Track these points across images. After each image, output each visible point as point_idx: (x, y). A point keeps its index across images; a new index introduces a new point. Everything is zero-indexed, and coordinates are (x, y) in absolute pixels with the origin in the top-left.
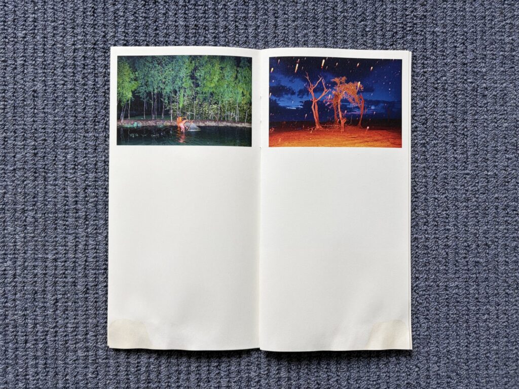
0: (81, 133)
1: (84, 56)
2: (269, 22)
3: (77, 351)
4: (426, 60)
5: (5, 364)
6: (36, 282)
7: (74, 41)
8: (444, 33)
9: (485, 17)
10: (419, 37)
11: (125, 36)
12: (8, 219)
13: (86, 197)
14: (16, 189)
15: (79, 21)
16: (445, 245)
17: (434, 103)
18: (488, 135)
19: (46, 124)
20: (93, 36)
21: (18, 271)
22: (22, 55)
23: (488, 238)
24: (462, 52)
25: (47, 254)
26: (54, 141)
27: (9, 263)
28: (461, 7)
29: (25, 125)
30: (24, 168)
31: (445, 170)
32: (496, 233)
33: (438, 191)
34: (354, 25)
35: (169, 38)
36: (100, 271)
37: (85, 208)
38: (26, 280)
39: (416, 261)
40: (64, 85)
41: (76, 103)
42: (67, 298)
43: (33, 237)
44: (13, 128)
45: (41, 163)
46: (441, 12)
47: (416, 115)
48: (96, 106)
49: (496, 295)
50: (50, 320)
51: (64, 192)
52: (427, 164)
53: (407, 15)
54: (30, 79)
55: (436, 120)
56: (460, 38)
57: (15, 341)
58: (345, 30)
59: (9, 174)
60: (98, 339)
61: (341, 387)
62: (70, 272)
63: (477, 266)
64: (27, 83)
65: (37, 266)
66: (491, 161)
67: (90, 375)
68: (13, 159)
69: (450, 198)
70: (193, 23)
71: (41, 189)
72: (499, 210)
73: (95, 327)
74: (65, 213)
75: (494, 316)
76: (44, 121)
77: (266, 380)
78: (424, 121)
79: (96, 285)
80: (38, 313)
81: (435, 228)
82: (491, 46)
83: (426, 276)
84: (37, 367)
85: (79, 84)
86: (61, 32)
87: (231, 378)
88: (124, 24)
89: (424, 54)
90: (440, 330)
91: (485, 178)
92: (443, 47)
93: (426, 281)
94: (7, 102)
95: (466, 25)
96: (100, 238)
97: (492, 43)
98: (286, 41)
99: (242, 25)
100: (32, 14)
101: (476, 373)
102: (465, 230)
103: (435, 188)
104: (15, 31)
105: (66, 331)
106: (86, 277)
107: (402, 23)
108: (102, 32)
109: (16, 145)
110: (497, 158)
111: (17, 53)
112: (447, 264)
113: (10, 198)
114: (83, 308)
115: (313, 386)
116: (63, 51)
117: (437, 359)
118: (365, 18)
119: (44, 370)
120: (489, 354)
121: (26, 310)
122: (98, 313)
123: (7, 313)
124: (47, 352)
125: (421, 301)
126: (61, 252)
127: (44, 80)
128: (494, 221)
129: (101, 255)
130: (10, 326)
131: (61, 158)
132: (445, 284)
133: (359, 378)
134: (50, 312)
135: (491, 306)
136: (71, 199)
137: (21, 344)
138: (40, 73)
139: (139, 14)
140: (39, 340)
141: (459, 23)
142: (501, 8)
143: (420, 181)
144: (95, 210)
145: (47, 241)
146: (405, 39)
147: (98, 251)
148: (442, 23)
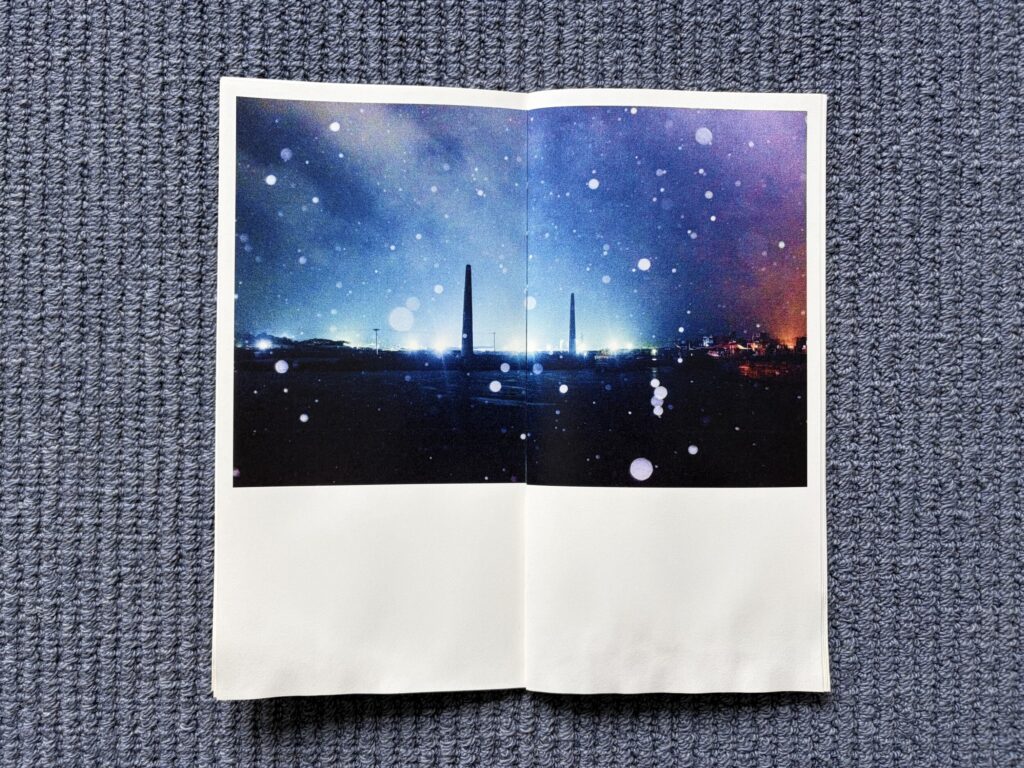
0: (172, 248)
1: (180, 98)
2: (547, 34)
3: (157, 679)
4: (859, 111)
5: (16, 701)
6: (79, 540)
7: (163, 68)
8: (895, 58)
9: (978, 27)
10: (845, 65)
11: (262, 59)
12: (27, 416)
13: (180, 374)
14: (45, 357)
15: (173, 28)
16: (893, 483)
17: (874, 197)
18: (982, 263)
19: (105, 231)
20: (199, 58)
21: (45, 519)
22: (60, 93)
23: (980, 470)
24: (933, 97)
25: (102, 486)
26: (121, 263)
27: (28, 502)
28: (930, 7)
29: (65, 231)
30: (60, 316)
31: (896, 331)
32: (996, 460)
33: (880, 374)
34: (715, 39)
35: (348, 63)
36: (206, 522)
37: (178, 396)
38: (60, 537)
39: (834, 514)
40: (141, 153)
41: (164, 189)
42: (140, 574)
43: (76, 452)
44: (40, 236)
45: (93, 306)
46: (890, 16)
47: (838, 220)
48: (203, 195)
49: (995, 585)
50: (105, 617)
51: (137, 363)
52: (859, 318)
53: (822, 22)
54: (76, 141)
55: (878, 231)
56: (928, 69)
57: (37, 656)
58: (697, 51)
59: (31, 327)
60: (199, 656)
61: (680, 763)
62: (147, 521)
63: (958, 525)
64: (70, 149)
65: (82, 509)
66: (988, 315)
67: (182, 727)
68: (39, 297)
69: (905, 387)
70: (396, 33)
71: (92, 357)
72: (1003, 414)
73: (194, 632)
74: (140, 406)
75: (990, 626)
76: (102, 225)
77: (530, 744)
78: (854, 232)
79: (197, 550)
80: (83, 602)
81: (873, 447)
82: (991, 85)
83: (853, 543)
84: (78, 710)
85: (171, 152)
86: (137, 50)
87: (459, 739)
88: (261, 35)
89: (856, 98)
90: (881, 653)
91: (976, 348)
92: (894, 86)
93: (854, 553)
94: (29, 185)
95: (940, 43)
96: (206, 456)
97: (993, 79)
98: (580, 72)
99: (493, 38)
100: (82, 13)
101: (951, 742)
102: (934, 452)
103: (874, 367)
104: (48, 47)
105: (136, 639)
106: (178, 532)
107: (812, 37)
108: (217, 50)
109: (46, 271)
110: (1000, 309)
111: (50, 91)
112: (897, 521)
113: (32, 375)
114: (170, 594)
115: (623, 759)
116: (141, 87)
117: (873, 711)
118: (737, 26)
119: (93, 716)
120: (979, 704)
121: (59, 595)
122: (199, 603)
123: (21, 600)
124: (98, 680)
125: (843, 594)
126: (130, 481)
127: (102, 143)
128: (994, 435)
129: (207, 489)
130: (28, 627)
131: (133, 297)
132: (893, 561)
133: (717, 746)
134: (106, 600)
135: (984, 606)
136: (150, 378)
137: (48, 662)
138: (95, 130)
139: (290, 15)
140: (83, 655)
141: (926, 37)
142: (1012, 8)
143: (844, 352)
144: (198, 400)
145: (103, 461)
146: (818, 68)
147: (202, 482)
148: (892, 39)
